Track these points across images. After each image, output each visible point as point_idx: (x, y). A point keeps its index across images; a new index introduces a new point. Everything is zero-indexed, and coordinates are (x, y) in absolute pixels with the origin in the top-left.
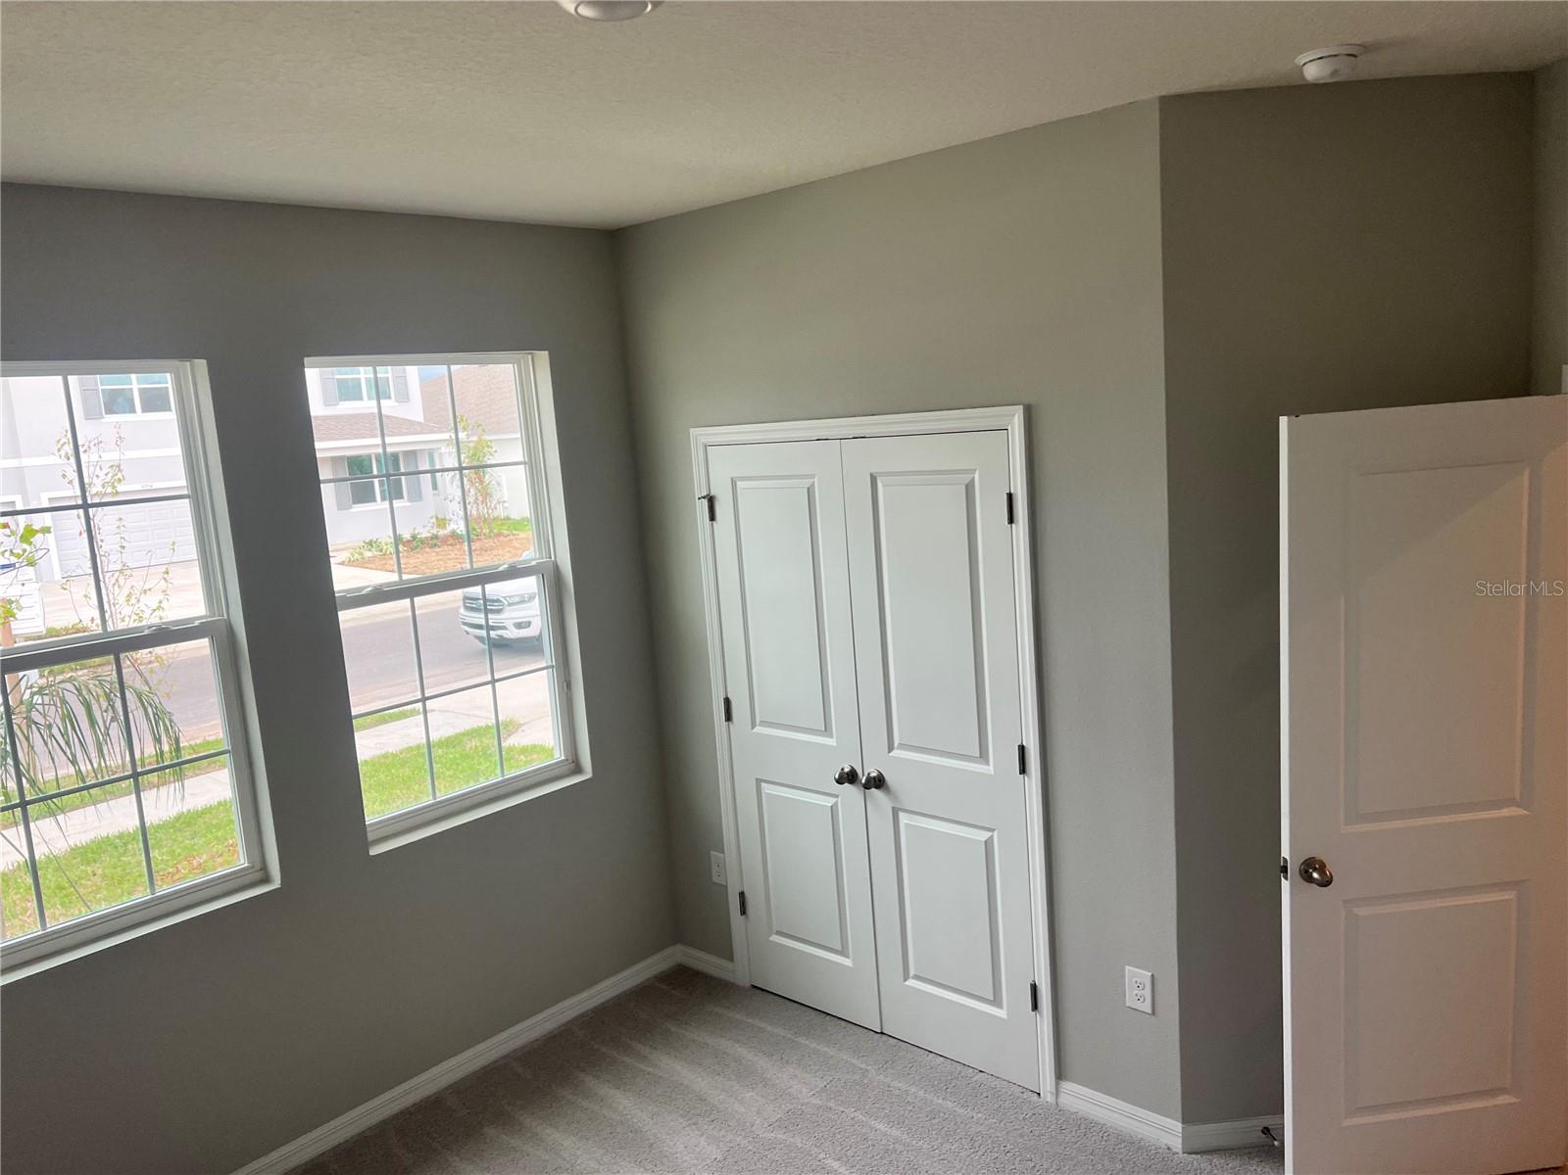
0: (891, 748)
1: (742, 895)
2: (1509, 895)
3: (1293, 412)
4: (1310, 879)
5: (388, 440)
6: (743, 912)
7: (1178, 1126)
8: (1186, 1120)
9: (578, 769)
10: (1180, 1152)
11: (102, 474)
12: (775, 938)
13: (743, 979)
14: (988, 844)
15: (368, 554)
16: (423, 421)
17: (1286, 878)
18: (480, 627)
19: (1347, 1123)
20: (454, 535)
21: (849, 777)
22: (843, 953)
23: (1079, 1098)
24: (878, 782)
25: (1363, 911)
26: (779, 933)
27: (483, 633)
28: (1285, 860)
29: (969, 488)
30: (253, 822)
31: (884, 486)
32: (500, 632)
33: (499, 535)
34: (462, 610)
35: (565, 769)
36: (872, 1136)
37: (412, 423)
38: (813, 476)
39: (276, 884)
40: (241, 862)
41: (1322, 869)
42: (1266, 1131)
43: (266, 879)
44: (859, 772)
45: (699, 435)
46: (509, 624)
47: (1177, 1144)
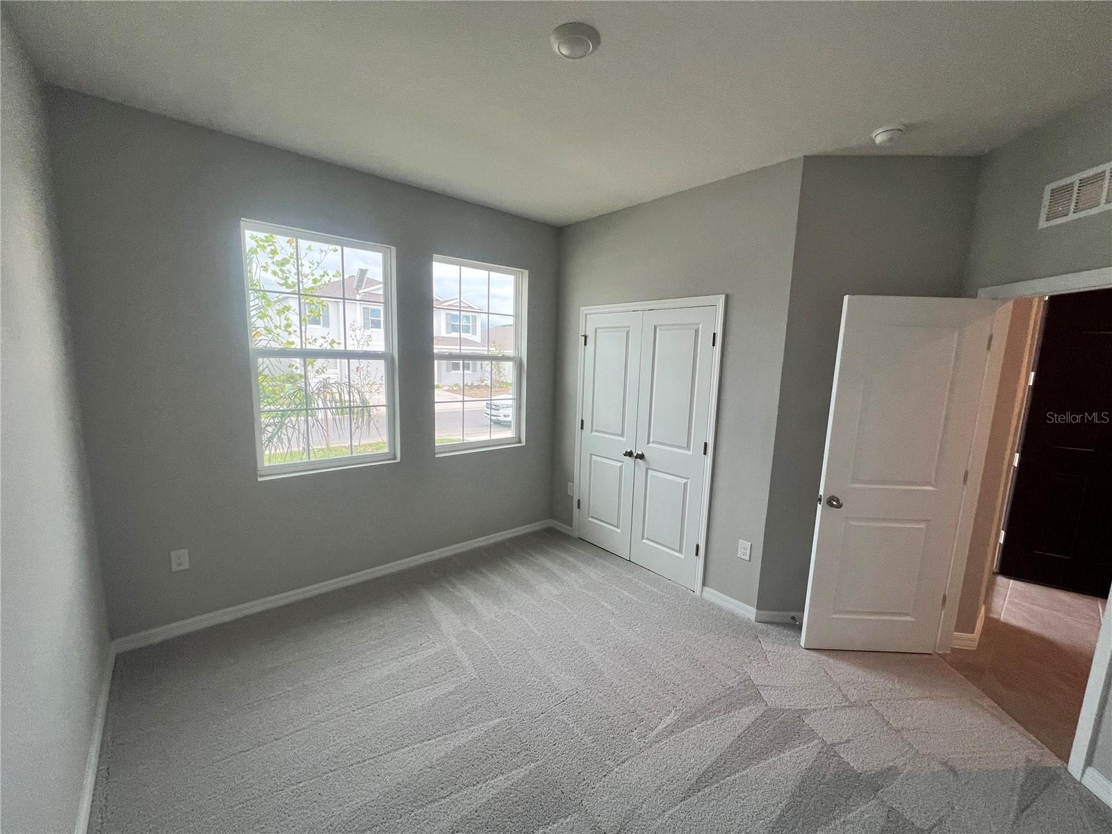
0: (648, 443)
1: (579, 500)
2: (922, 526)
3: (852, 293)
4: (832, 506)
5: (462, 348)
6: (579, 508)
7: (754, 610)
8: (759, 608)
9: (520, 442)
10: (754, 620)
11: (364, 337)
12: (590, 519)
13: (576, 535)
14: (685, 484)
15: (455, 388)
16: (480, 342)
17: (820, 504)
18: (488, 414)
19: (834, 616)
20: (486, 385)
21: (629, 454)
22: (617, 527)
23: (712, 595)
24: (641, 457)
25: (853, 523)
26: (592, 517)
27: (489, 417)
28: (821, 496)
29: (697, 331)
30: (392, 439)
31: (659, 330)
32: (498, 418)
33: (503, 387)
34: (485, 408)
35: (514, 441)
36: (622, 596)
37: (476, 342)
38: (629, 327)
39: (398, 460)
40: (386, 450)
41: (838, 501)
42: (793, 618)
43: (395, 459)
44: (634, 452)
45: (584, 310)
46: (501, 415)
47: (753, 618)
